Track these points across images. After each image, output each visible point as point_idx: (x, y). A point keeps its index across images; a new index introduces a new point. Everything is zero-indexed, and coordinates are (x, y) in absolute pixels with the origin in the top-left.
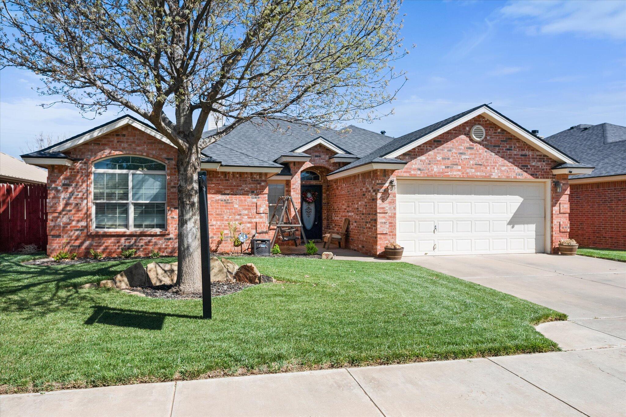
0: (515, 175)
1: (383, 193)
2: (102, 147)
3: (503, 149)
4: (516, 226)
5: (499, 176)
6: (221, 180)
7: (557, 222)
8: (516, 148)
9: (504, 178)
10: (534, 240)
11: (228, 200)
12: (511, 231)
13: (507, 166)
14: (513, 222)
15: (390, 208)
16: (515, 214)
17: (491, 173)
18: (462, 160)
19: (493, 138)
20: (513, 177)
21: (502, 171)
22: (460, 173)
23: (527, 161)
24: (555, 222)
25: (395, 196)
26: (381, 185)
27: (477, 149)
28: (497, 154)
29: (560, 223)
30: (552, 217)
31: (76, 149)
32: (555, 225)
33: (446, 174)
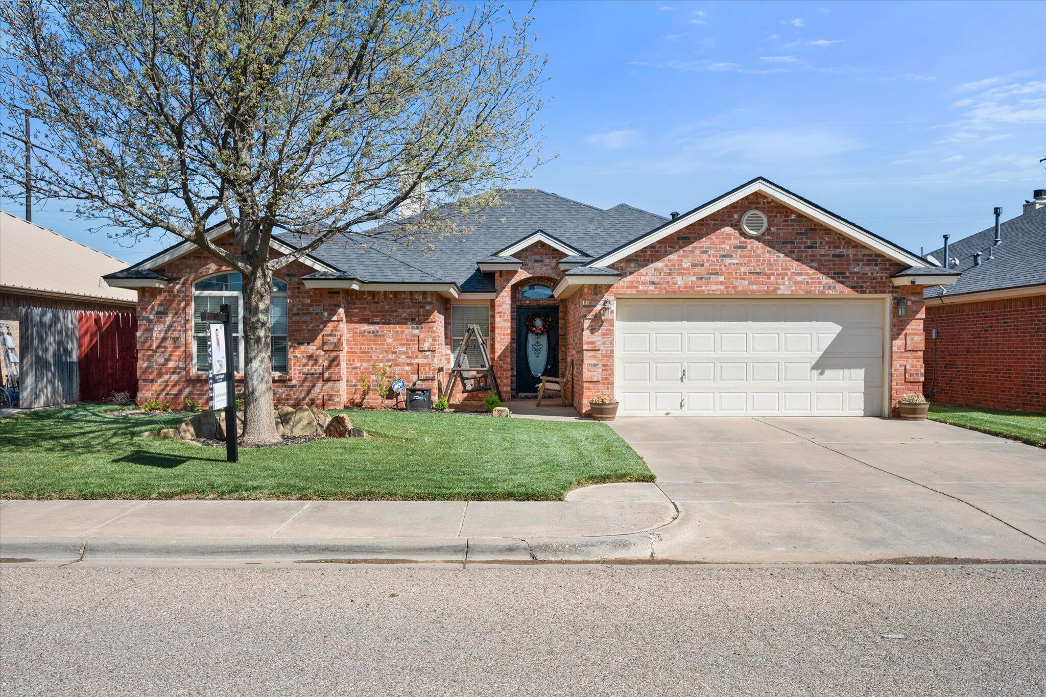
0: (821, 289)
1: (593, 321)
2: (203, 262)
3: (799, 247)
4: (827, 372)
5: (792, 291)
6: (367, 303)
7: (901, 366)
8: (824, 244)
9: (801, 293)
10: (862, 394)
11: (378, 332)
12: (818, 380)
13: (808, 274)
14: (821, 365)
15: (604, 343)
16: (825, 352)
17: (777, 286)
18: (725, 266)
19: (781, 229)
20: (817, 292)
21: (796, 282)
22: (722, 287)
23: (843, 264)
24: (896, 365)
25: (612, 325)
26: (589, 309)
27: (752, 248)
28: (788, 256)
29: (905, 366)
30: (891, 357)
31: (170, 264)
32: (896, 370)
33: (698, 289)
